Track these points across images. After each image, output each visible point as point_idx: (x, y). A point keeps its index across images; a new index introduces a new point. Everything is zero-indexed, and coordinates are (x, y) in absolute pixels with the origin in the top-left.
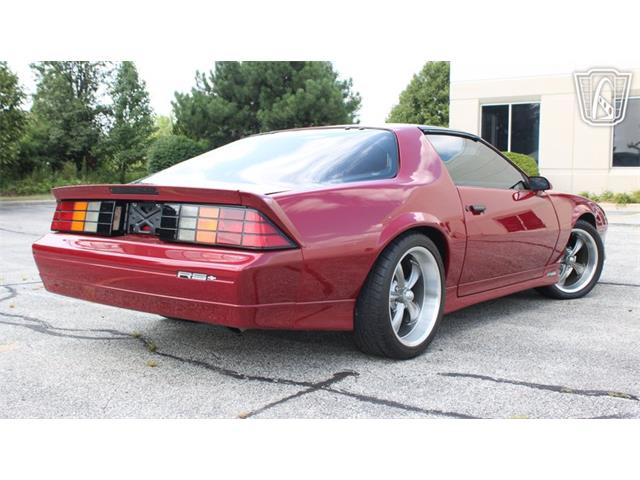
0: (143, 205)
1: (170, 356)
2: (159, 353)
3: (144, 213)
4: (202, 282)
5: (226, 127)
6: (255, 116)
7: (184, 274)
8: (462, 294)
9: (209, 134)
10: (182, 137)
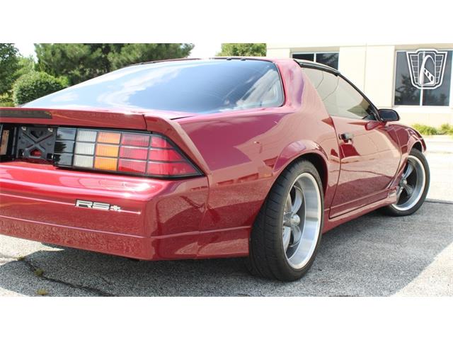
0: (33, 129)
1: (60, 282)
2: (47, 279)
3: (34, 138)
4: (104, 212)
5: (81, 67)
6: (106, 57)
7: (83, 203)
8: (333, 216)
9: (66, 72)
10: (44, 73)
